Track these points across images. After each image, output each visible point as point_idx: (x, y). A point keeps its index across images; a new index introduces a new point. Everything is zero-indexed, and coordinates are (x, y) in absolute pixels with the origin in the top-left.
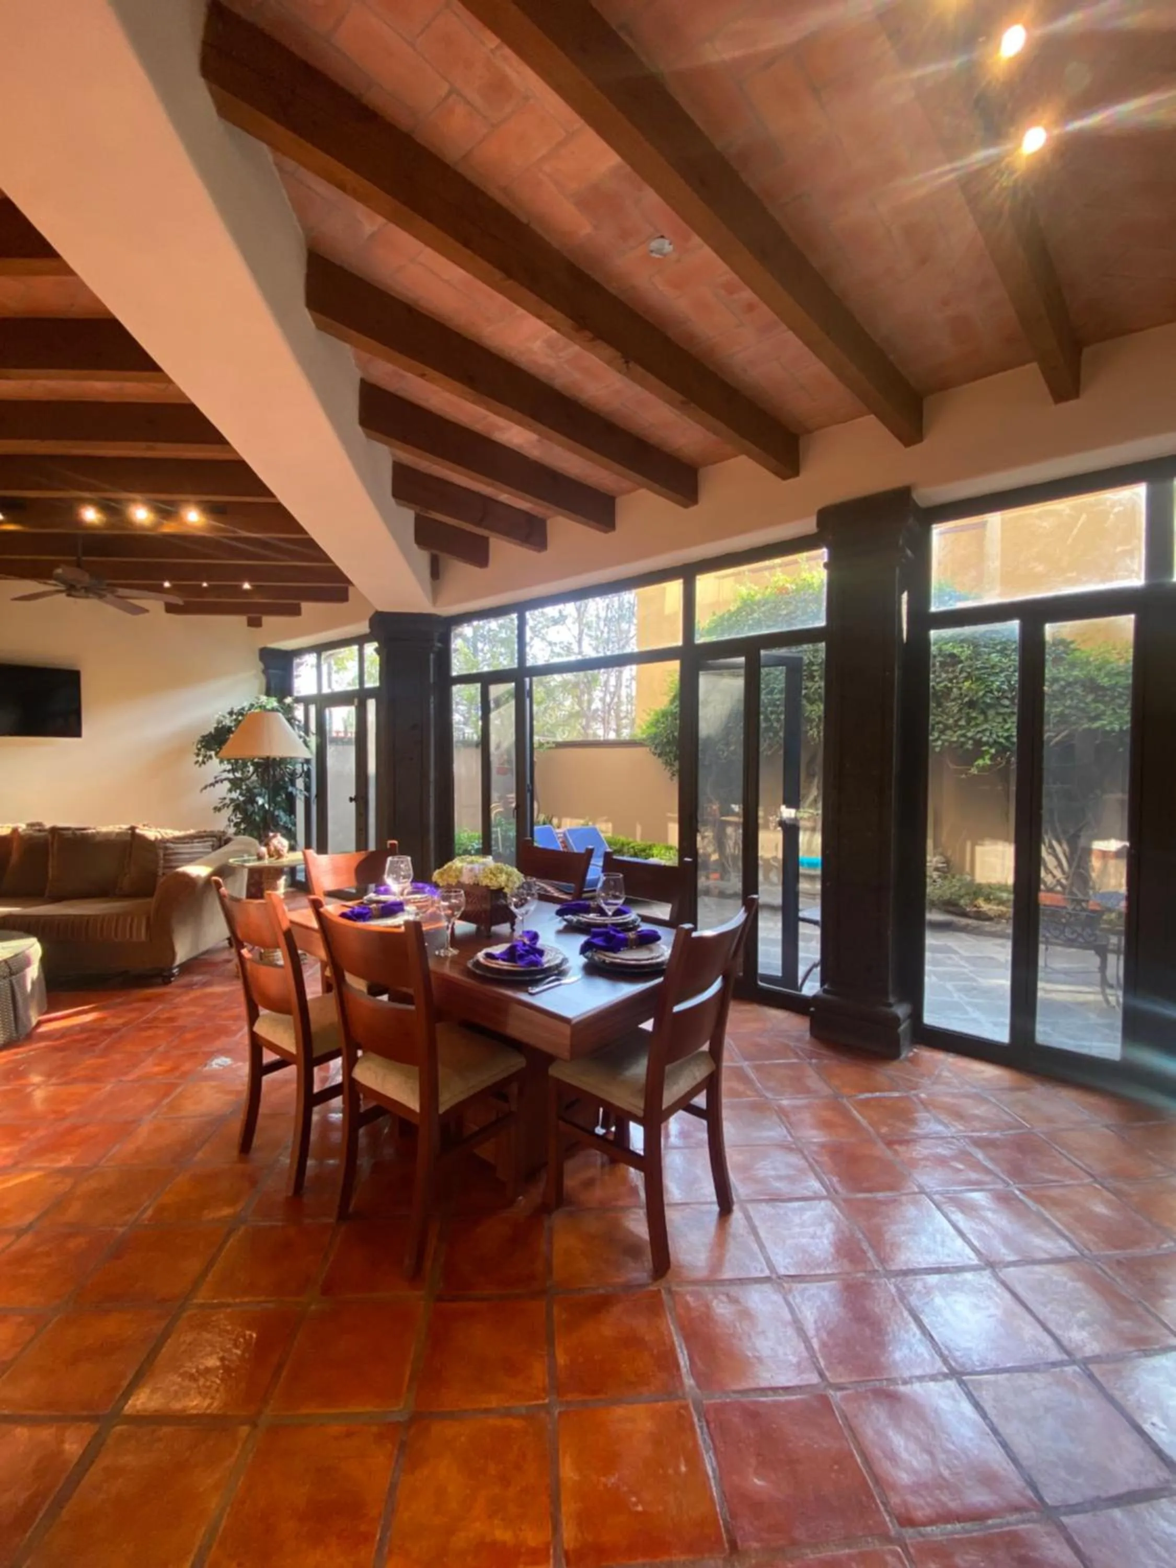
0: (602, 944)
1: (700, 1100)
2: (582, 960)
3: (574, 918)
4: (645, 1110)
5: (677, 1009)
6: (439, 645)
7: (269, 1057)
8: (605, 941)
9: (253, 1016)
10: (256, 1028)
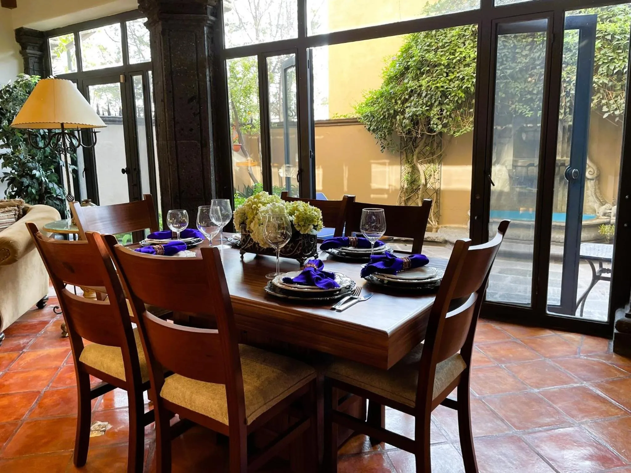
0: (382, 267)
1: (453, 396)
2: (364, 281)
3: (335, 251)
4: (417, 402)
5: (449, 315)
6: (212, 18)
7: (95, 382)
8: (384, 264)
9: (78, 349)
10: (82, 359)
